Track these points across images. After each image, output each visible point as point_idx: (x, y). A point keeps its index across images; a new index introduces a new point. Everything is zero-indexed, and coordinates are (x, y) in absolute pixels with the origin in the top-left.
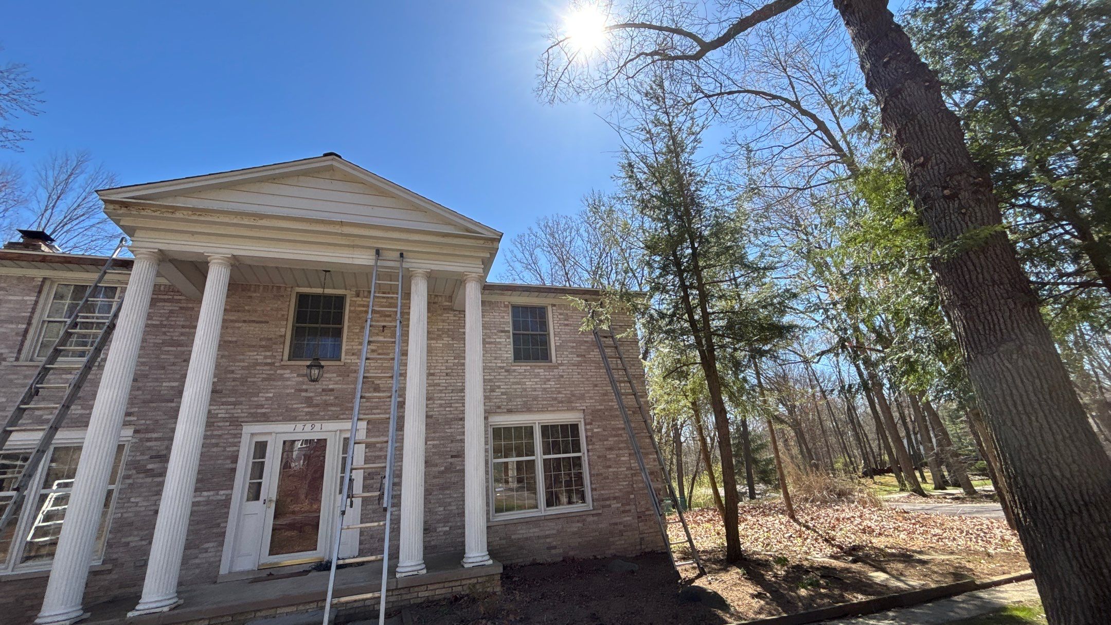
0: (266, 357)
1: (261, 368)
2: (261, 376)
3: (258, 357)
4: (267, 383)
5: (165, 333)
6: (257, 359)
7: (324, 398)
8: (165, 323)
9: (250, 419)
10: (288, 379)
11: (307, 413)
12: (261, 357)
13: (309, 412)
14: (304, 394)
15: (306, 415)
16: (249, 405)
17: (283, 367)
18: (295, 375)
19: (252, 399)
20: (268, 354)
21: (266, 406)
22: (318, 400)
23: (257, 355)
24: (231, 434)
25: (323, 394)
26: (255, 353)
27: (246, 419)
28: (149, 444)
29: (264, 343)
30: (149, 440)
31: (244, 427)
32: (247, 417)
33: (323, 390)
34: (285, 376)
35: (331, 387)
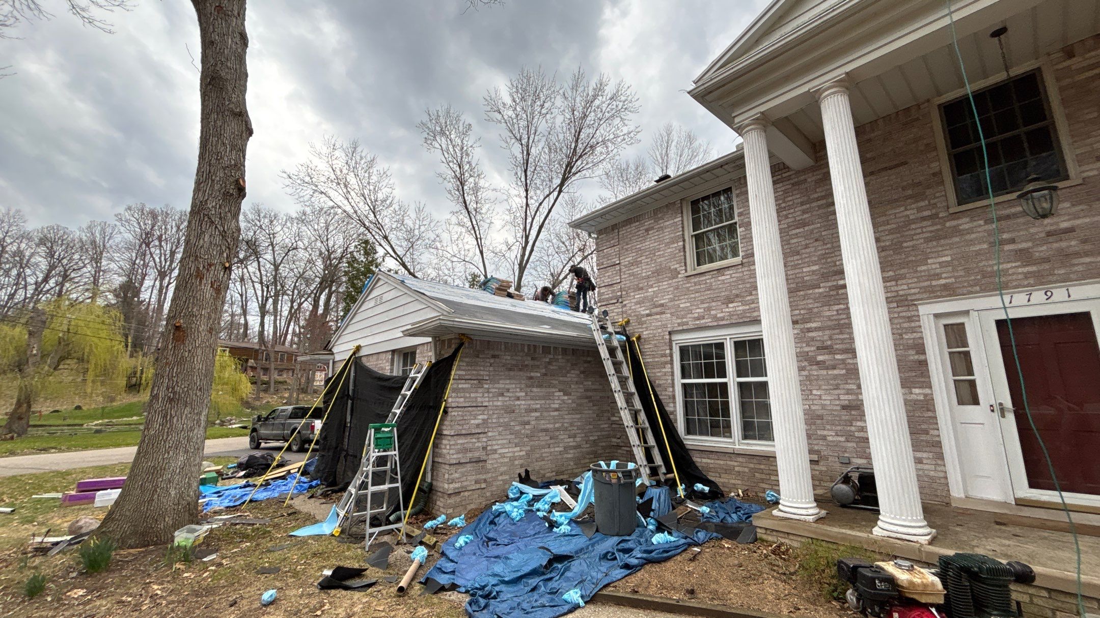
0: (919, 210)
1: (918, 225)
2: (921, 236)
3: (908, 213)
4: (935, 243)
6: (908, 216)
7: (1055, 245)
9: (925, 296)
10: (970, 231)
11: (1026, 276)
12: (912, 212)
13: (1029, 273)
14: (1007, 247)
15: (1026, 278)
16: (917, 278)
17: (955, 216)
18: (982, 222)
19: (919, 269)
20: (922, 204)
21: (944, 275)
22: (1042, 250)
23: (906, 210)
24: (904, 317)
25: (1051, 239)
26: (902, 209)
27: (917, 296)
29: (910, 192)
31: (919, 307)
32: (919, 293)
33: (1049, 234)
34: (961, 228)
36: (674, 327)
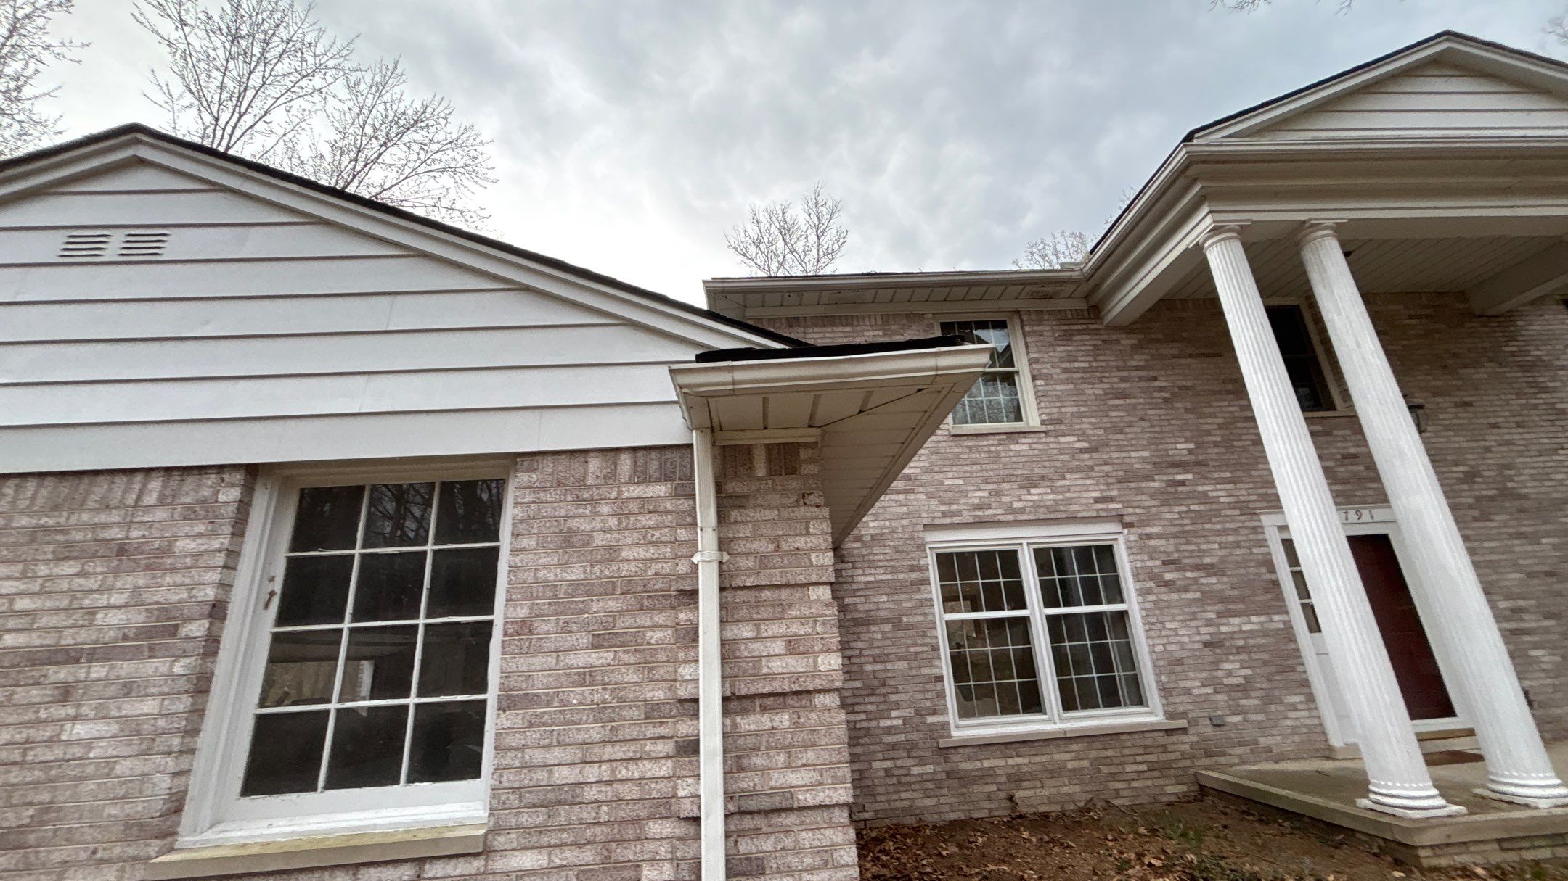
1: (1245, 425)
5: (1101, 380)
7: (1351, 468)
8: (1094, 364)
9: (1264, 504)
24: (1248, 528)
25: (1346, 461)
26: (1226, 403)
28: (1152, 543)
29: (1228, 387)
30: (1149, 537)
31: (1261, 517)
32: (1257, 501)
33: (1345, 457)
35: (1352, 451)
36: (933, 519)
